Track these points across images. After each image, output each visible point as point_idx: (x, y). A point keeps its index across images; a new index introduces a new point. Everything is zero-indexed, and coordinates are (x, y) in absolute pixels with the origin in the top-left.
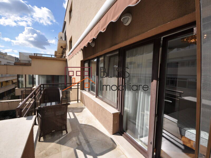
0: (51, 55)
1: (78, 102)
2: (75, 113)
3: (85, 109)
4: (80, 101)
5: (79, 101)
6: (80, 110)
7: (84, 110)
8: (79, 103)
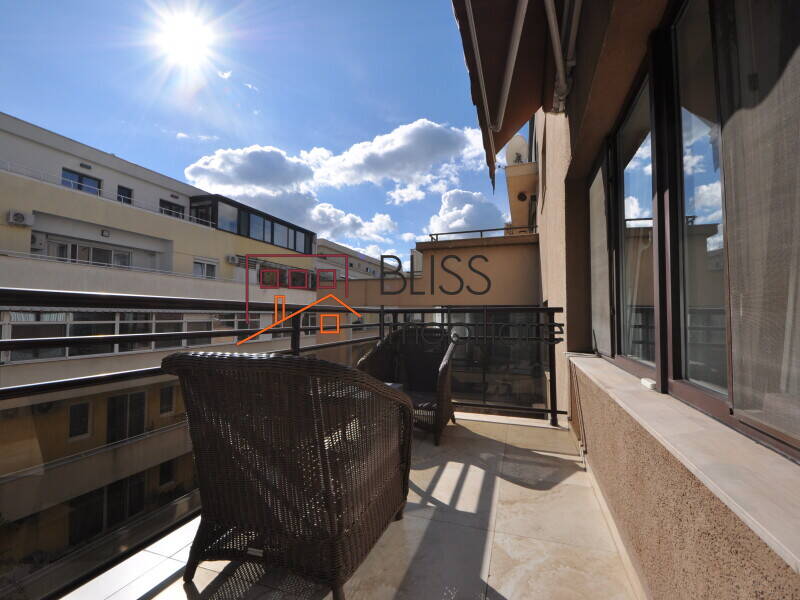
0: (481, 231)
1: (554, 422)
2: (499, 480)
3: (580, 473)
4: (570, 419)
5: (563, 421)
6: (545, 473)
7: (573, 480)
8: (563, 429)
